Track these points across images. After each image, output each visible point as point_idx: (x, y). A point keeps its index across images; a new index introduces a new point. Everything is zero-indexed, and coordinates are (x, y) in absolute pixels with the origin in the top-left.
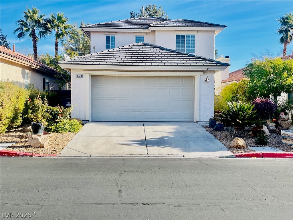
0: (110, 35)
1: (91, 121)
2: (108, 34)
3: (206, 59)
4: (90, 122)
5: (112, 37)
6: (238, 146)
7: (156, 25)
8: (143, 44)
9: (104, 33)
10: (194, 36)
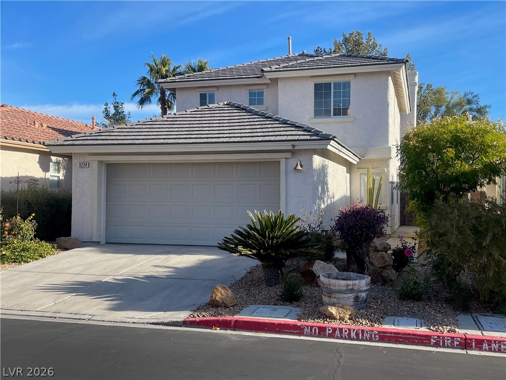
0: (207, 91)
1: (106, 243)
2: (203, 91)
3: (301, 127)
4: (102, 245)
5: (210, 95)
6: (215, 303)
7: (276, 68)
8: (227, 105)
9: (197, 90)
10: (349, 83)
